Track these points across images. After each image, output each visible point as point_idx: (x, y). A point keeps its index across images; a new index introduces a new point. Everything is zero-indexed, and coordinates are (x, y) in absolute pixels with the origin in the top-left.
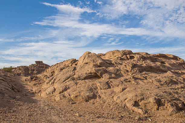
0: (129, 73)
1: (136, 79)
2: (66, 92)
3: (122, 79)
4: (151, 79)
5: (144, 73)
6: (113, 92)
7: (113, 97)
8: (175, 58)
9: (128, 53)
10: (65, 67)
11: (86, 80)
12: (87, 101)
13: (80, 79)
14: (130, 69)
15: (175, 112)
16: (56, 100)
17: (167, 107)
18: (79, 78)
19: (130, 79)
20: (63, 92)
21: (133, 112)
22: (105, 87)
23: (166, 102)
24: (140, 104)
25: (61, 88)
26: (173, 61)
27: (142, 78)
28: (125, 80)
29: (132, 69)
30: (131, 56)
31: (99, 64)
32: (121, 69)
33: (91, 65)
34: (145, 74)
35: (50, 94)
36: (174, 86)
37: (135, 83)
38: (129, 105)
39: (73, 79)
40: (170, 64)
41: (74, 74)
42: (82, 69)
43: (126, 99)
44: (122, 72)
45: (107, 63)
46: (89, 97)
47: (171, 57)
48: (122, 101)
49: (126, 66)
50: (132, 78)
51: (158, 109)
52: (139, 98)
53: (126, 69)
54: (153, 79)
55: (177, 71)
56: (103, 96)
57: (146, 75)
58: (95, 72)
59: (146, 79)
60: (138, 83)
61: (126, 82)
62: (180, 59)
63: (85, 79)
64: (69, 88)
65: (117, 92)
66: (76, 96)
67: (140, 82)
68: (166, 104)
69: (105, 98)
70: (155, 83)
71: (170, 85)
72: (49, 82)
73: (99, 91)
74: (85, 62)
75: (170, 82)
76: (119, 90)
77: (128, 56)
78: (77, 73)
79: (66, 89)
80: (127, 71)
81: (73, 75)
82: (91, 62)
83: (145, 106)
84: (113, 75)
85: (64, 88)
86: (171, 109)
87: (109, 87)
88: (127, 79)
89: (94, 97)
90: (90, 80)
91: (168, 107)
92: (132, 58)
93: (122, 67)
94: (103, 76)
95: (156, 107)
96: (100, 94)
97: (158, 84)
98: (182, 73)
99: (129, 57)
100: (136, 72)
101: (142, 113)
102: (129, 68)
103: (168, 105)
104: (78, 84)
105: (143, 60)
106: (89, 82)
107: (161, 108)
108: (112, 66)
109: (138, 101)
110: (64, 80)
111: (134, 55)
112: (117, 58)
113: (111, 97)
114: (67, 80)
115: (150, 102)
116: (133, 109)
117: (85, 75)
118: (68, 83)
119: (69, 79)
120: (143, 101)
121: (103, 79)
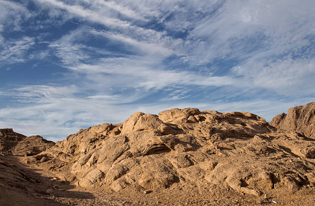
0: (209, 141)
1: (222, 149)
2: (126, 176)
3: (203, 150)
4: (240, 148)
5: (227, 139)
6: (200, 170)
7: (203, 177)
8: (254, 117)
9: (194, 112)
10: (98, 138)
11: (151, 156)
12: (167, 187)
13: (140, 155)
14: (208, 135)
15: (297, 189)
16: (114, 189)
17: (283, 183)
18: (139, 153)
19: (215, 150)
20: (120, 176)
21: (244, 194)
22: (185, 164)
23: (281, 177)
24: (248, 182)
25: (117, 171)
26: (255, 122)
27: (229, 147)
28: (207, 152)
29: (211, 135)
30: (200, 117)
31: (162, 130)
32: (196, 136)
33: (151, 132)
34: (230, 141)
35: (96, 181)
36: (272, 155)
37: (224, 155)
38: (235, 186)
39: (131, 155)
40: (252, 126)
41: (127, 147)
42: (138, 138)
43: (225, 178)
44: (198, 140)
45: (172, 128)
46: (169, 181)
47: (249, 115)
48: (220, 182)
49: (200, 131)
50: (216, 148)
51: (273, 188)
52: (245, 175)
53: (202, 135)
54: (244, 148)
55: (264, 135)
56: (187, 177)
57: (232, 143)
58: (162, 142)
59: (235, 148)
60: (227, 155)
61: (210, 154)
62: (259, 118)
63: (148, 153)
64: (128, 169)
65: (206, 169)
66: (149, 181)
67: (229, 153)
68: (282, 180)
69: (192, 180)
70: (248, 152)
71: (267, 154)
72: (86, 163)
73: (178, 171)
74: (137, 127)
75: (266, 150)
76: (208, 167)
77: (196, 116)
78: (132, 146)
79: (124, 172)
80: (205, 139)
81: (127, 150)
82: (150, 128)
83: (256, 185)
84: (189, 146)
85: (120, 170)
86: (290, 186)
87: (192, 164)
88: (210, 151)
89: (176, 179)
90: (157, 155)
91: (286, 183)
92: (202, 119)
93: (195, 133)
94: (176, 147)
95: (270, 184)
96: (180, 174)
97: (253, 154)
98: (270, 137)
99: (198, 119)
100: (217, 139)
101: (257, 195)
102: (206, 134)
103: (284, 180)
104: (141, 163)
105: (219, 123)
106: (157, 159)
107: (277, 185)
108: (180, 133)
109: (245, 178)
110: (114, 158)
111: (204, 116)
112: (182, 120)
113: (201, 177)
114: (119, 157)
115: (261, 179)
116: (243, 190)
117: (147, 149)
118: (124, 162)
119: (123, 156)
120: (251, 179)
121: (176, 152)
